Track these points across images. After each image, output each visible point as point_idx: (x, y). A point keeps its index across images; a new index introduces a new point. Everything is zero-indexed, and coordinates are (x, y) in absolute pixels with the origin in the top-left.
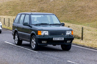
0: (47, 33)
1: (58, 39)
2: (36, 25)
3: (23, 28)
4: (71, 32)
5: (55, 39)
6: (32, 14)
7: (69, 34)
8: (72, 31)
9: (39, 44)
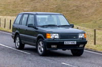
0: (57, 36)
1: (70, 43)
2: (43, 27)
3: (27, 30)
4: (83, 35)
5: (66, 43)
6: (37, 14)
7: (81, 37)
8: (84, 33)
9: (47, 49)
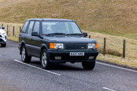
0: (61, 46)
1: (77, 54)
3: (32, 40)
4: (94, 45)
5: (72, 54)
6: (43, 21)
8: (95, 43)
9: (51, 61)
